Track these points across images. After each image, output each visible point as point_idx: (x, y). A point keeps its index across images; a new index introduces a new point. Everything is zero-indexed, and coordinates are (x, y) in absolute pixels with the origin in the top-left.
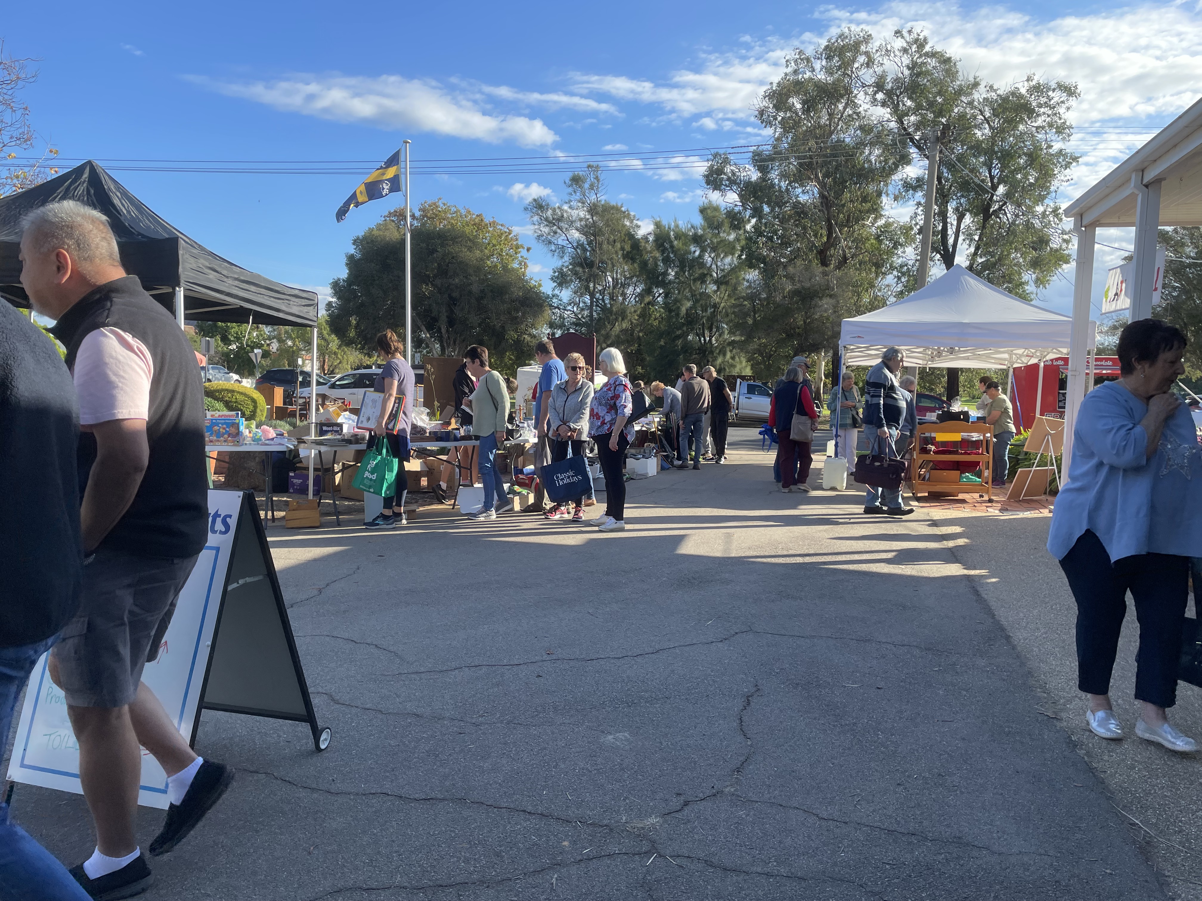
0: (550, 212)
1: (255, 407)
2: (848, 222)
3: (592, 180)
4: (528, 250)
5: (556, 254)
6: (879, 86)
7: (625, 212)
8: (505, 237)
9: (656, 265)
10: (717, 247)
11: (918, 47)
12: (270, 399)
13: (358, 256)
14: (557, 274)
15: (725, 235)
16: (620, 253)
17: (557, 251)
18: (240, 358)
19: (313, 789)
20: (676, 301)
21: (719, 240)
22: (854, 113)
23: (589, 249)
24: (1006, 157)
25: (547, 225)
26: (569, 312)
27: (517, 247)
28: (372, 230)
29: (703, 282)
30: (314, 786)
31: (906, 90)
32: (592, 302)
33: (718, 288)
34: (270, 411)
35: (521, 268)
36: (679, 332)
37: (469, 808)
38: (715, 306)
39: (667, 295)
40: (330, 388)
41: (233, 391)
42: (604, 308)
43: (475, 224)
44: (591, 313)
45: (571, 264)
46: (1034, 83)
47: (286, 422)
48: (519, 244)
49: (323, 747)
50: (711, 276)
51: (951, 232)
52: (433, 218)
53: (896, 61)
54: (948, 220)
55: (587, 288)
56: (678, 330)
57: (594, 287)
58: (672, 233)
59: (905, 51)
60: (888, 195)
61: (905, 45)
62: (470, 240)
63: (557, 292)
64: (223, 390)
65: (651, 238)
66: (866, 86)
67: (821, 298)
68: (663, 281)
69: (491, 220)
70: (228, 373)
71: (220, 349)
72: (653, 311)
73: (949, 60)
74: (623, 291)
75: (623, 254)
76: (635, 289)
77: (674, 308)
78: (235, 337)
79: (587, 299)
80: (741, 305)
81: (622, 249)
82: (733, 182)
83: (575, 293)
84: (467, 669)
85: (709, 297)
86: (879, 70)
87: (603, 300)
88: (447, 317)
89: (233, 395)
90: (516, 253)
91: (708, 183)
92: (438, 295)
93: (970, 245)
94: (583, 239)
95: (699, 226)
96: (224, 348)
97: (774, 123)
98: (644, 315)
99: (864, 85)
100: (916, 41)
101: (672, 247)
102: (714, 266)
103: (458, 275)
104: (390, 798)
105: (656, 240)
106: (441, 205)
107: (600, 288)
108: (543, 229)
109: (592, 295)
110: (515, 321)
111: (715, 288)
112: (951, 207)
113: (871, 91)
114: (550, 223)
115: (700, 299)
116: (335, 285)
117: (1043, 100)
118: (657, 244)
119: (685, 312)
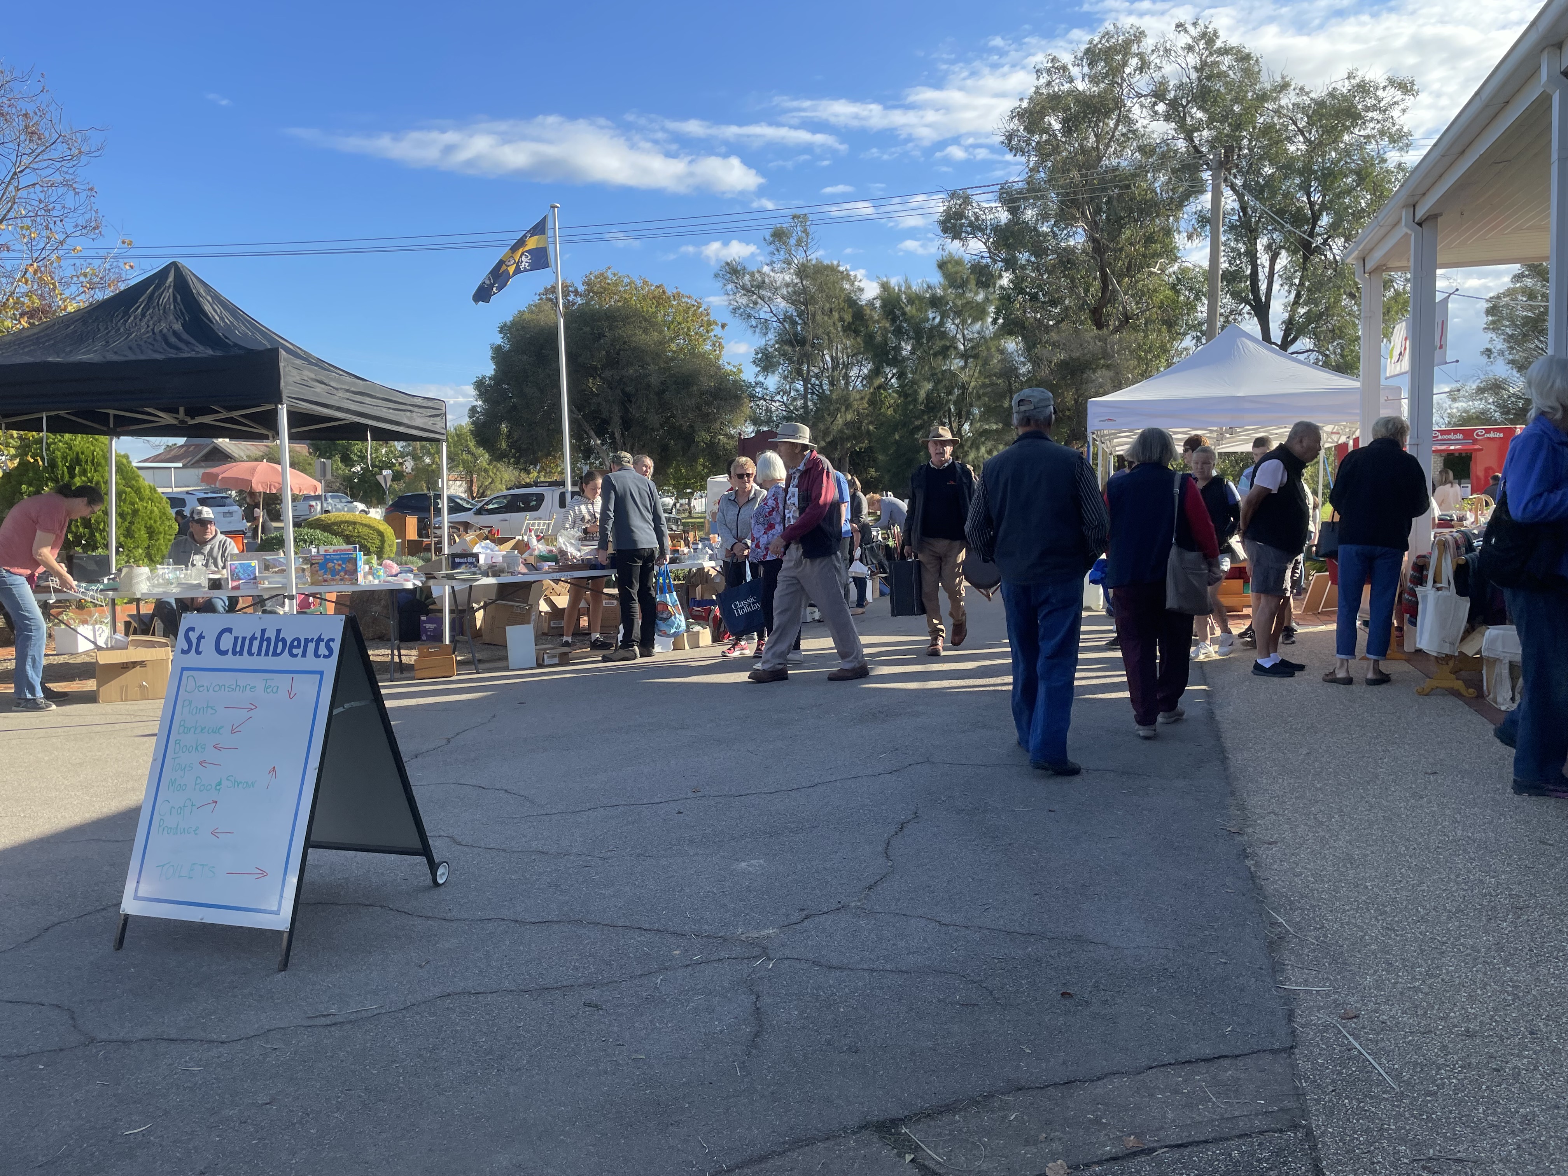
0: (747, 278)
1: (383, 541)
2: (1129, 270)
3: (799, 233)
4: (723, 326)
5: (758, 330)
6: (1159, 94)
7: (843, 272)
8: (693, 312)
9: (885, 339)
10: (962, 311)
11: (1206, 43)
12: (400, 531)
13: (507, 347)
14: (760, 355)
15: (972, 295)
16: (840, 324)
17: (759, 326)
18: (366, 482)
19: (428, 918)
20: (913, 382)
21: (965, 301)
22: (1129, 131)
23: (800, 322)
24: (1328, 177)
25: (745, 295)
26: (778, 404)
27: (709, 323)
28: (521, 313)
29: (946, 357)
30: (430, 914)
31: (1194, 99)
32: (806, 389)
33: (966, 362)
34: (401, 546)
35: (715, 351)
36: (917, 423)
37: (585, 927)
38: (964, 387)
39: (901, 376)
40: (475, 514)
41: (355, 523)
42: (822, 397)
43: (654, 298)
44: (806, 403)
45: (777, 342)
46: (1357, 80)
47: (419, 558)
48: (712, 319)
49: (440, 881)
50: (956, 348)
51: (1262, 275)
52: (602, 293)
53: (1179, 62)
54: (1259, 262)
55: (799, 372)
56: (917, 418)
57: (808, 371)
58: (904, 296)
59: (1190, 48)
60: (1179, 232)
61: (1190, 41)
62: (646, 320)
63: (761, 378)
64: (342, 522)
65: (878, 304)
66: (1142, 96)
67: (1094, 371)
68: (895, 358)
69: (675, 291)
70: (352, 502)
71: (340, 472)
72: (886, 397)
73: (1248, 57)
74: (846, 373)
75: (843, 326)
76: (860, 370)
77: (910, 392)
78: (358, 456)
79: (800, 385)
80: (992, 384)
81: (841, 319)
82: (976, 228)
83: (785, 378)
84: (602, 809)
85: (954, 375)
86: (1157, 76)
87: (821, 386)
88: (622, 418)
89: (354, 528)
90: (708, 332)
91: (945, 230)
92: (609, 390)
93: (1289, 292)
94: (792, 310)
95: (937, 284)
96: (344, 470)
97: (1026, 150)
98: (874, 402)
99: (1139, 95)
100: (1204, 35)
101: (904, 314)
102: (959, 336)
103: (632, 364)
104: (506, 922)
105: (884, 306)
106: (611, 276)
107: (816, 370)
108: (740, 301)
109: (806, 381)
110: (707, 419)
111: (962, 363)
112: (1262, 242)
113: (1148, 101)
114: (748, 291)
115: (941, 379)
116: (480, 385)
117: (1370, 102)
118: (884, 312)
119: (924, 396)
